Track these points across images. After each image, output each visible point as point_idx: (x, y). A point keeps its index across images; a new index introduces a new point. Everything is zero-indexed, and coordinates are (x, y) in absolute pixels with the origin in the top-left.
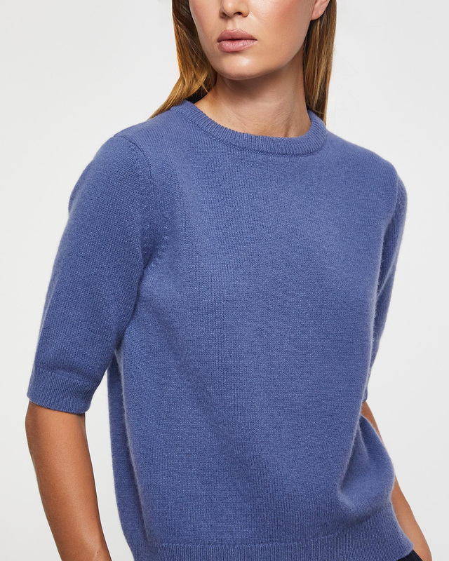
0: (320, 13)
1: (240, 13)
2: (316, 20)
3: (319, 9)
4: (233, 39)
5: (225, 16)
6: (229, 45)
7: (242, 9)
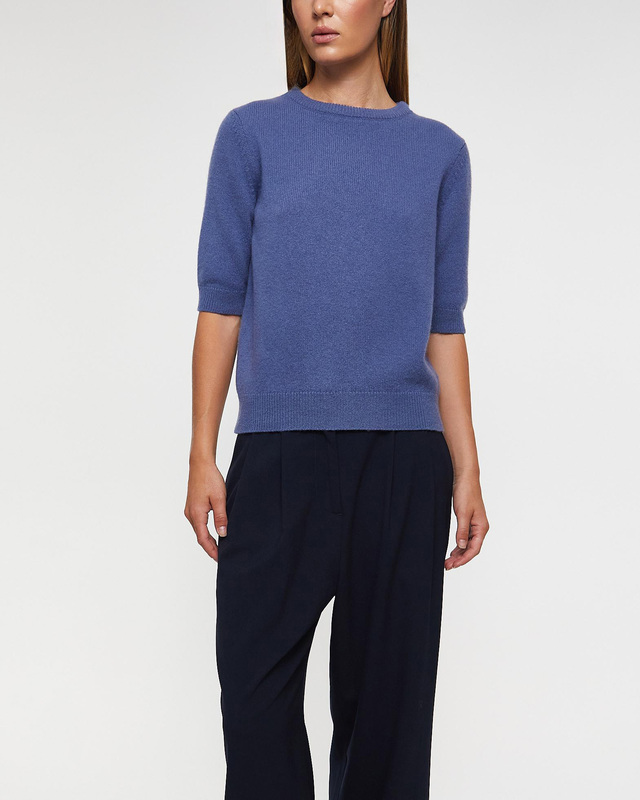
0: (389, 11)
1: (327, 14)
2: (386, 17)
3: (387, 9)
4: (322, 34)
5: (316, 17)
6: (320, 38)
7: (329, 10)
